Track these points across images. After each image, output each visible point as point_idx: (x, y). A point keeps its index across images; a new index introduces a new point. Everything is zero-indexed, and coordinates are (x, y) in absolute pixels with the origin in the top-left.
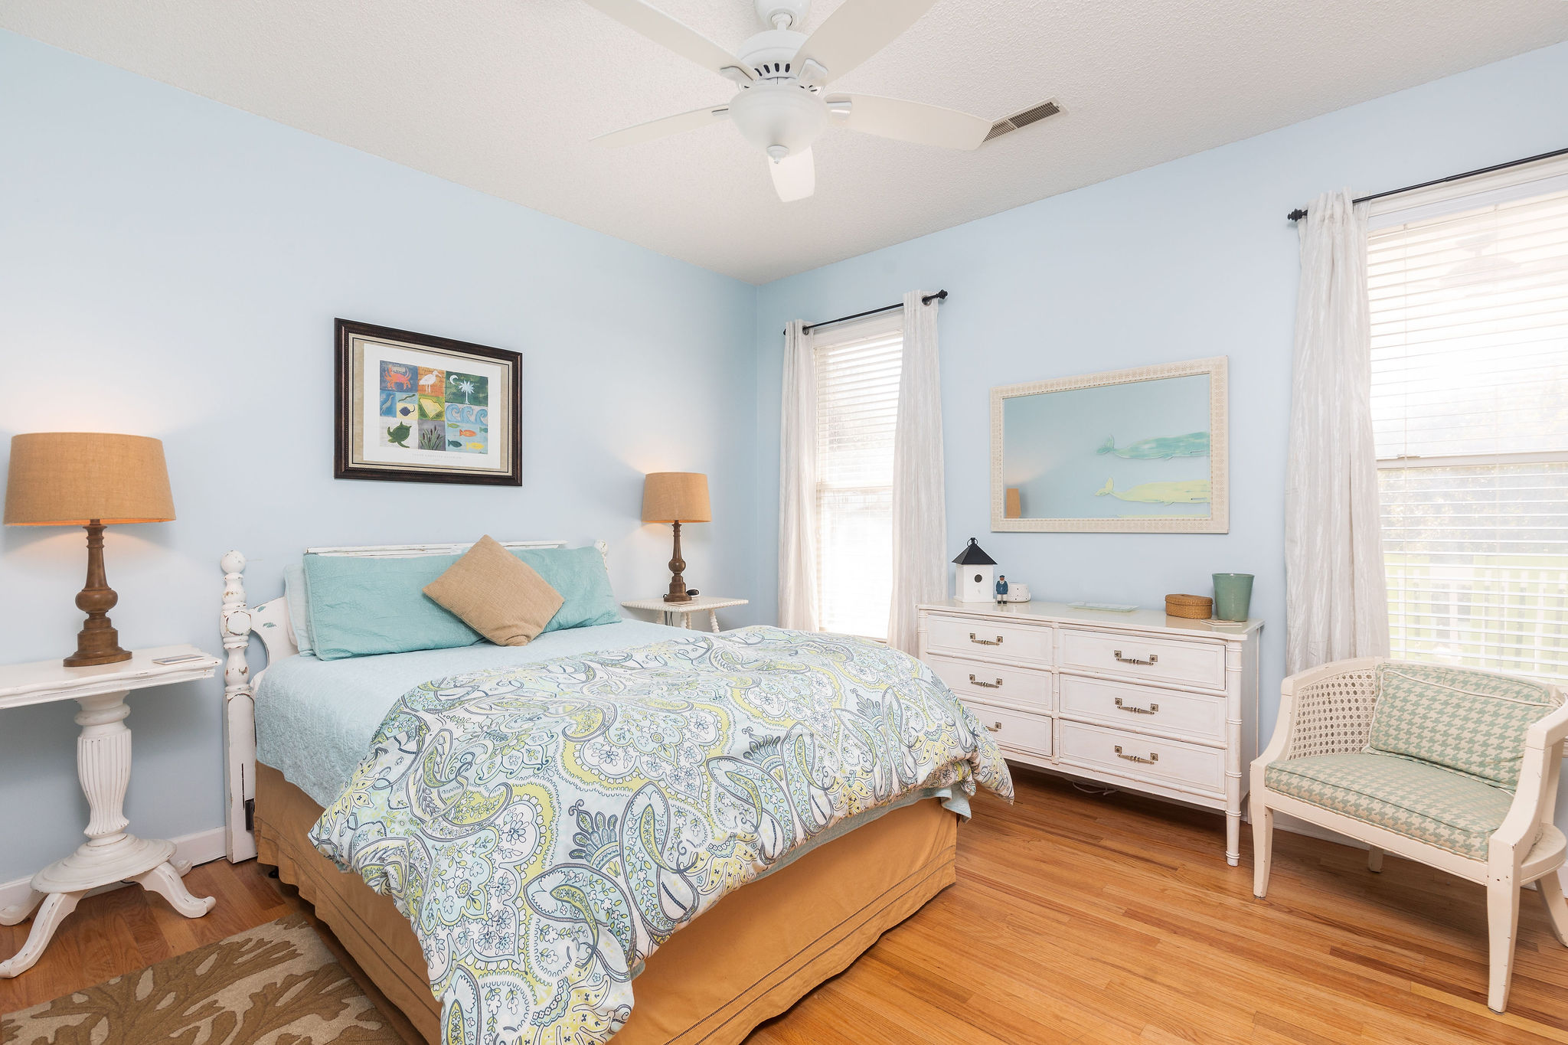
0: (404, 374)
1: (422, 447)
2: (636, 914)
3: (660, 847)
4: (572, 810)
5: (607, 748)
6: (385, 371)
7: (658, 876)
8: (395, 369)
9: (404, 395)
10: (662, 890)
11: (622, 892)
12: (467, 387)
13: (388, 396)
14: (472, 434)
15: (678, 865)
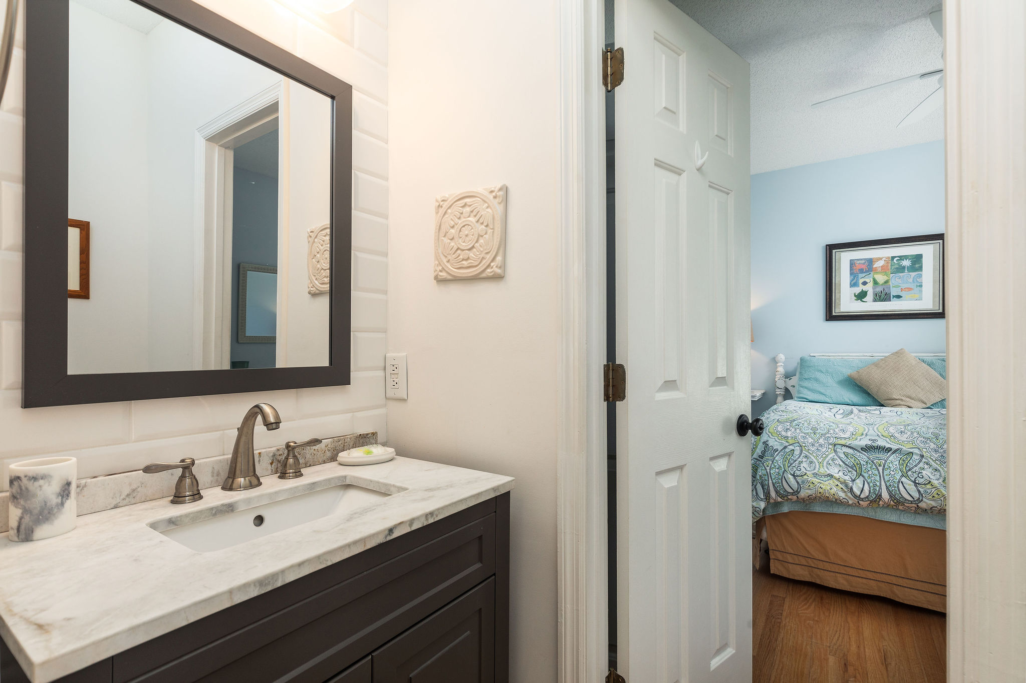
0: (864, 264)
1: (875, 300)
2: (770, 481)
3: (789, 465)
4: (764, 443)
5: (788, 427)
6: (852, 264)
7: (783, 473)
8: (858, 262)
9: (864, 275)
10: (783, 479)
11: (767, 472)
12: (906, 263)
13: (854, 277)
14: (910, 289)
15: (794, 473)
